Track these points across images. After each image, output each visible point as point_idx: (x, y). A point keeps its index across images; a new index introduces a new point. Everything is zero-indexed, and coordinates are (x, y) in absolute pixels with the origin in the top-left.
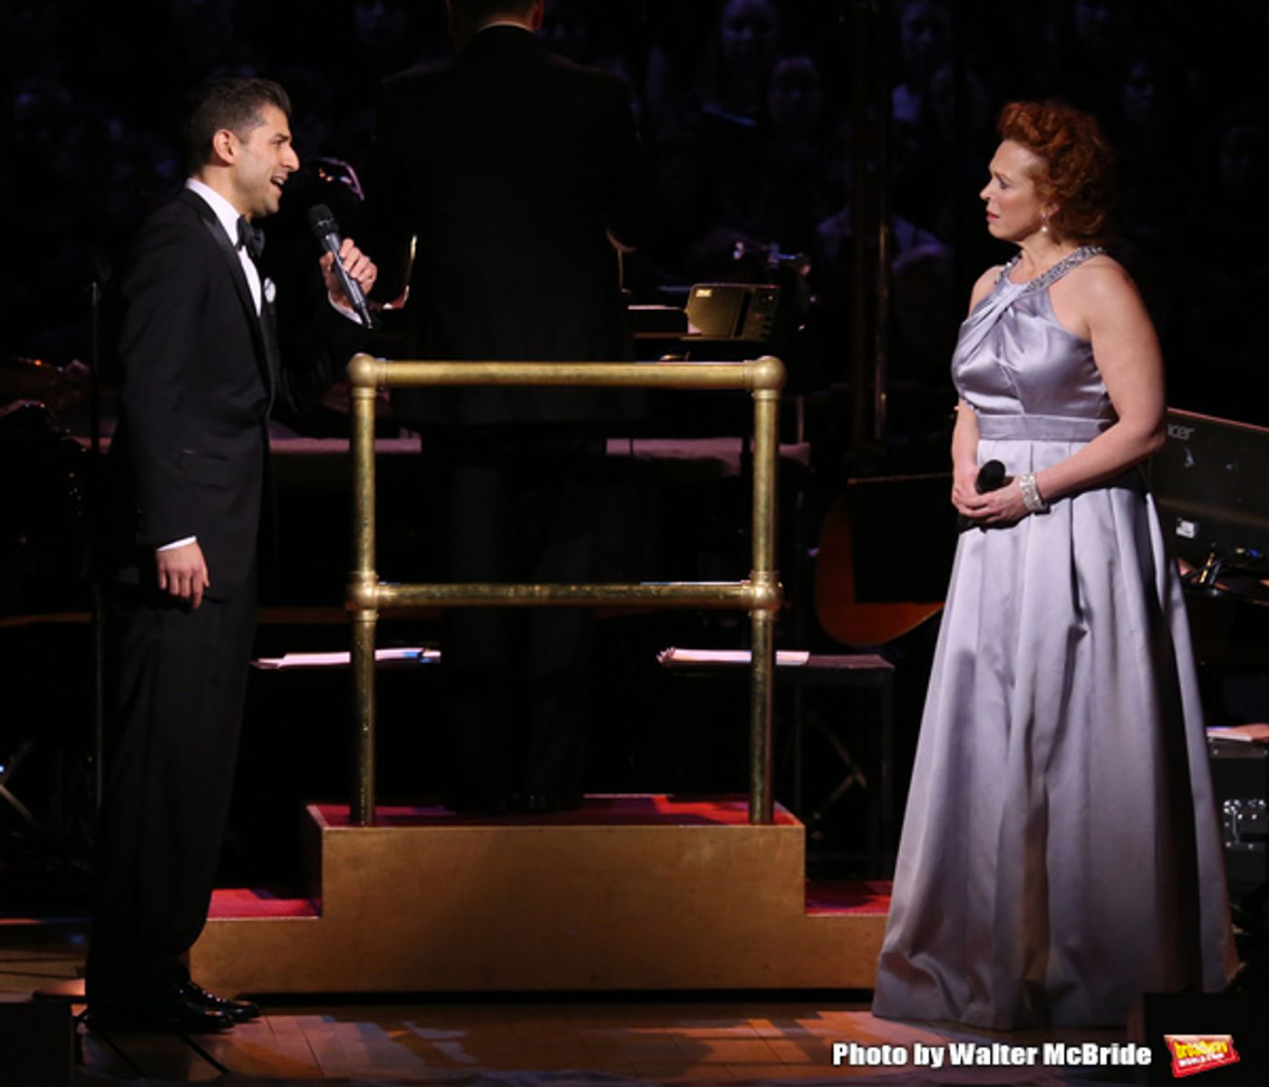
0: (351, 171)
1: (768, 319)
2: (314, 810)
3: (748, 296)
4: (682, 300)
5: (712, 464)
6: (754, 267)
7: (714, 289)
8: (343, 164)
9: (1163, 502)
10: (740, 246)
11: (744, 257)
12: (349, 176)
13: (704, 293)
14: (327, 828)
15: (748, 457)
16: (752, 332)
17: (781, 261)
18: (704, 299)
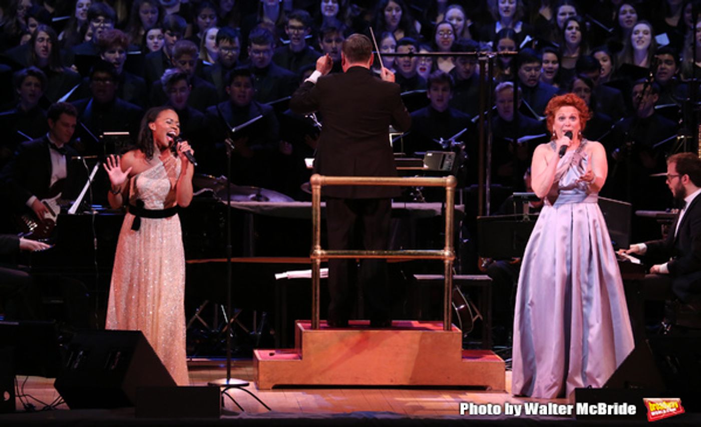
1: (451, 163)
2: (299, 324)
3: (445, 156)
4: (422, 157)
5: (432, 211)
7: (433, 154)
13: (430, 154)
14: (304, 331)
15: (444, 209)
16: (445, 168)
18: (429, 157)
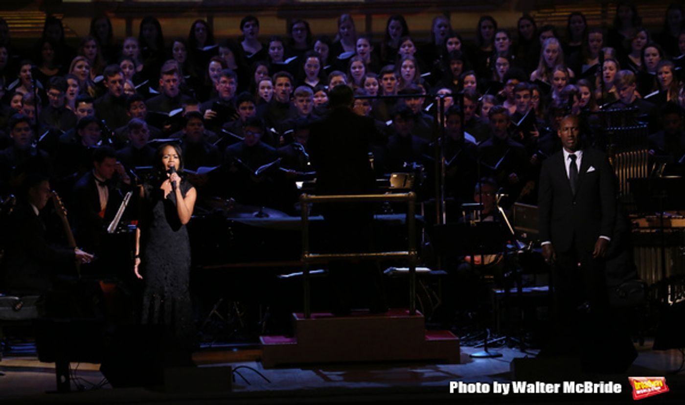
0: (302, 147)
2: (295, 315)
3: (406, 176)
4: (389, 177)
5: (397, 221)
6: (409, 169)
7: (398, 176)
8: (300, 144)
9: (516, 228)
10: (405, 163)
11: (407, 166)
12: (301, 147)
13: (395, 176)
14: (298, 319)
16: (408, 186)
17: (417, 168)
18: (395, 178)
